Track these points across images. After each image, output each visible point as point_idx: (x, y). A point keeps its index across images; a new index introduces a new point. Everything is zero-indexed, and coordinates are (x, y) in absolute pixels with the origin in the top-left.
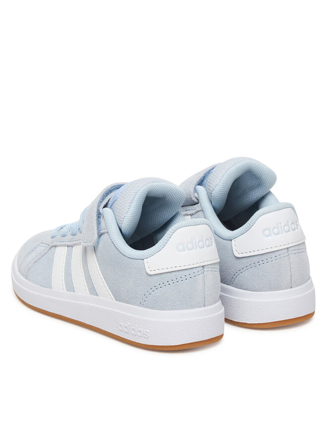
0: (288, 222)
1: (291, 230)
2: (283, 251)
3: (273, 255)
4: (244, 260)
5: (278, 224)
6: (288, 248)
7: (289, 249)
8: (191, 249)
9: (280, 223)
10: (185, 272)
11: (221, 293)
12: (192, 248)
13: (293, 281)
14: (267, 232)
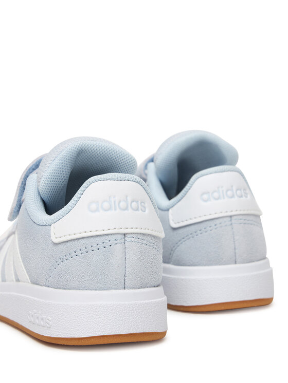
0: (232, 186)
1: (236, 196)
2: (225, 219)
3: (212, 223)
4: (180, 231)
5: (218, 188)
6: (231, 217)
7: (233, 218)
8: (108, 210)
9: (222, 187)
10: (98, 239)
11: (164, 275)
12: (110, 209)
13: (237, 255)
14: (205, 196)
